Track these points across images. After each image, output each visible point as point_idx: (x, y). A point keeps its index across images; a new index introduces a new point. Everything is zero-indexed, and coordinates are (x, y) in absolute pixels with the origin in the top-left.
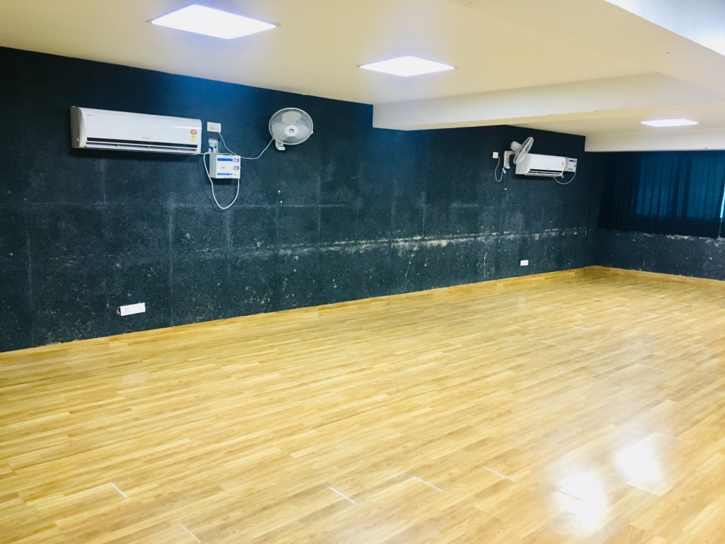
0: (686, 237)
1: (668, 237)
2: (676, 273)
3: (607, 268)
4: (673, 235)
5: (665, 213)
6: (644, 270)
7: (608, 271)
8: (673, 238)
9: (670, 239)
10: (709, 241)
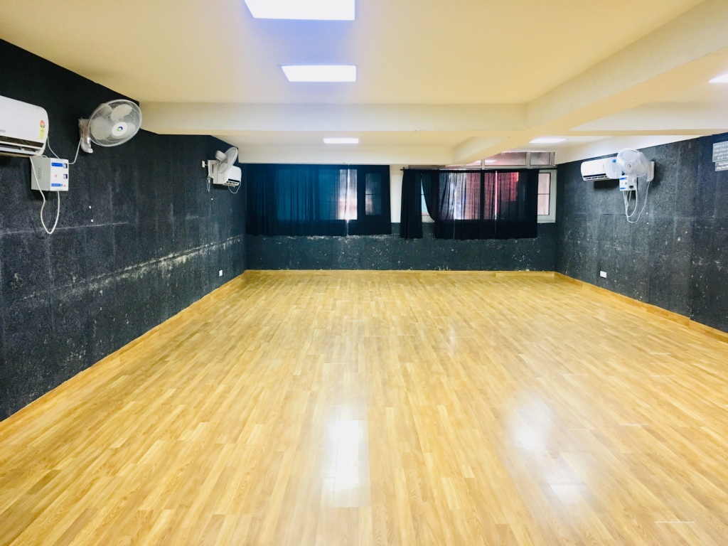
0: (323, 237)
1: (309, 238)
2: (318, 268)
3: (257, 271)
4: (312, 236)
5: (304, 218)
6: (291, 269)
7: (260, 273)
8: (312, 238)
9: (310, 240)
10: (340, 239)
